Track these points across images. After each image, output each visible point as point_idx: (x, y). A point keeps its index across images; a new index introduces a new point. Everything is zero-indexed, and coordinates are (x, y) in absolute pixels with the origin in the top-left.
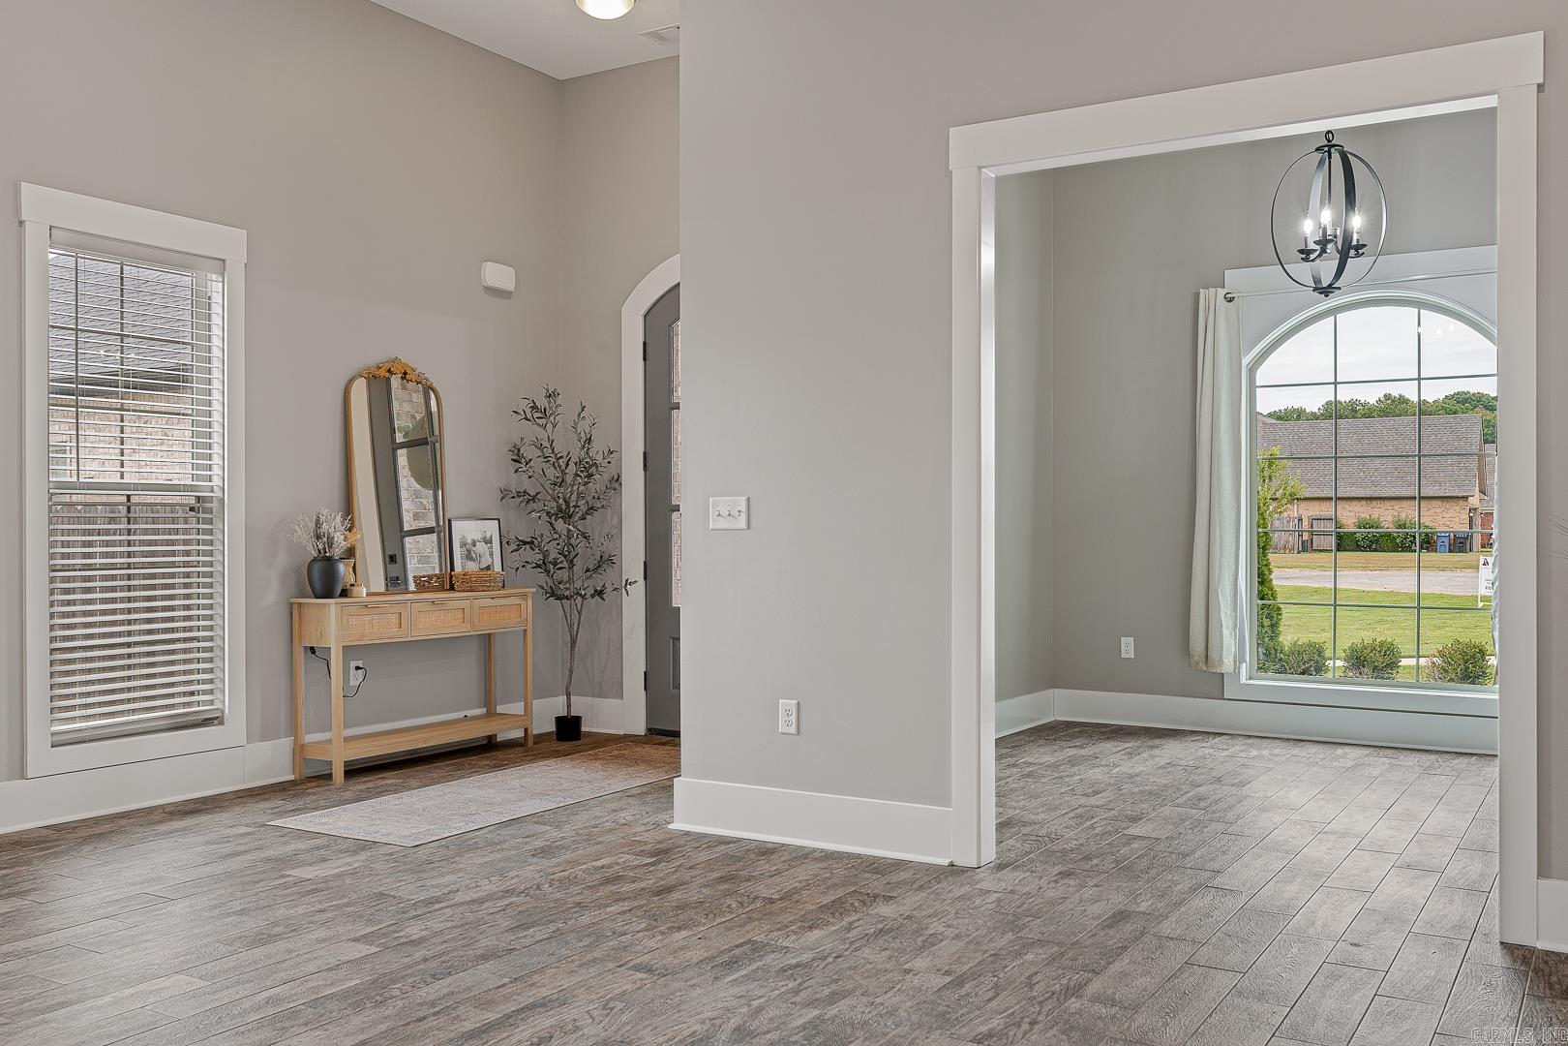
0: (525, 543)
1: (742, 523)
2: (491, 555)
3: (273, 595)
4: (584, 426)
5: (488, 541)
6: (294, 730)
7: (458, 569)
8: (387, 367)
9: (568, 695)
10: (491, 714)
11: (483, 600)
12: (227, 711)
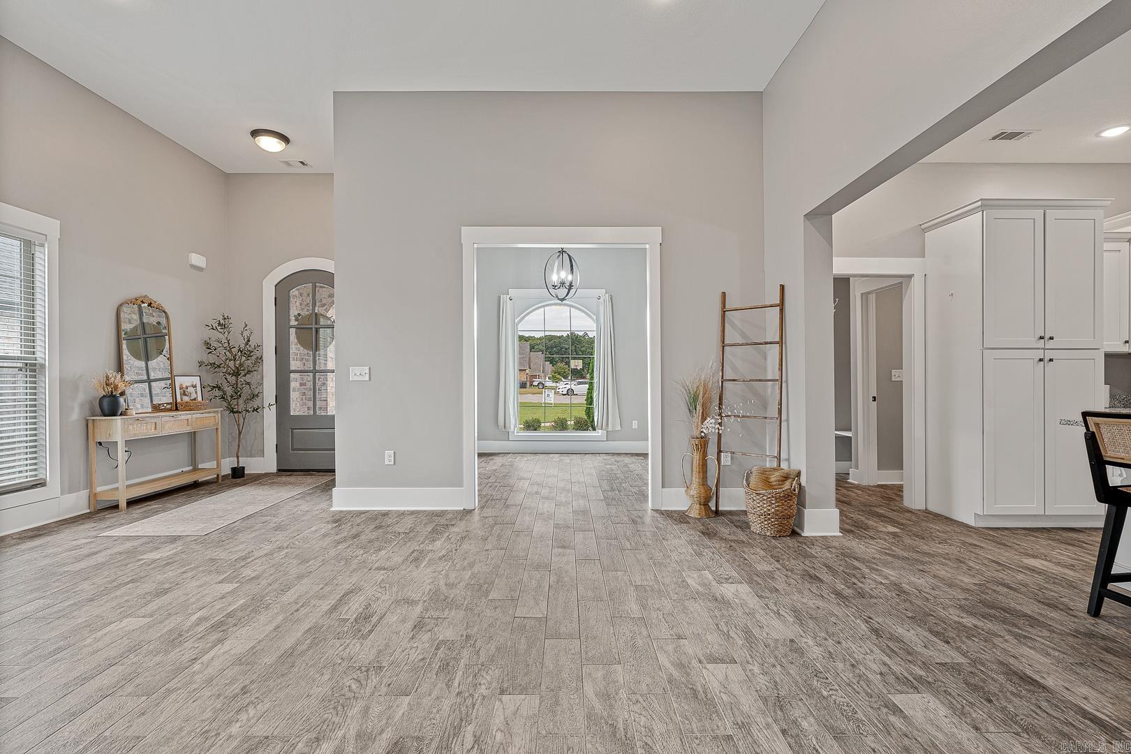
0: (214, 387)
1: (367, 378)
2: (196, 393)
3: (76, 415)
4: (246, 334)
5: (194, 386)
6: (89, 484)
7: (179, 400)
8: (141, 299)
9: (238, 457)
10: (195, 469)
11: (195, 415)
12: (48, 479)
